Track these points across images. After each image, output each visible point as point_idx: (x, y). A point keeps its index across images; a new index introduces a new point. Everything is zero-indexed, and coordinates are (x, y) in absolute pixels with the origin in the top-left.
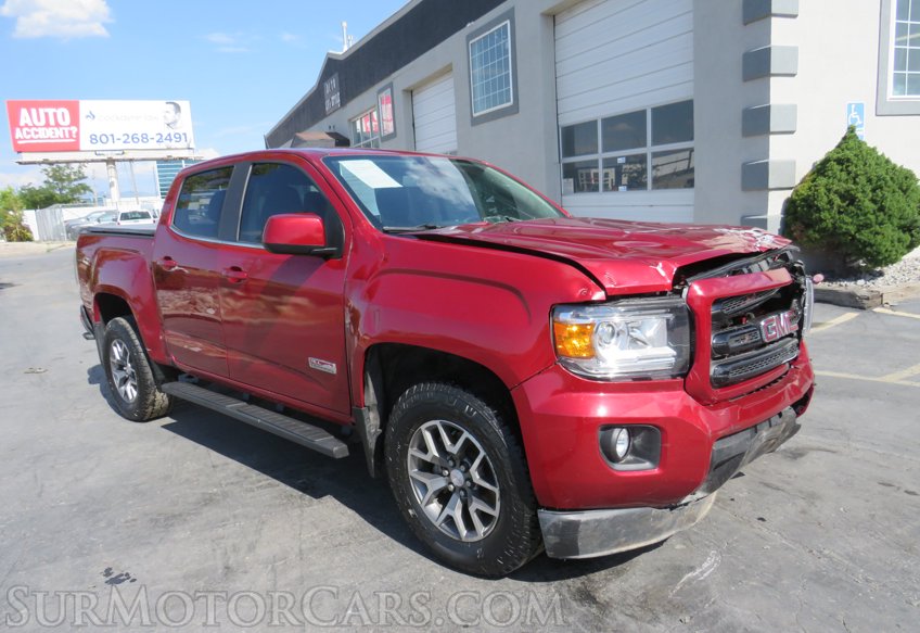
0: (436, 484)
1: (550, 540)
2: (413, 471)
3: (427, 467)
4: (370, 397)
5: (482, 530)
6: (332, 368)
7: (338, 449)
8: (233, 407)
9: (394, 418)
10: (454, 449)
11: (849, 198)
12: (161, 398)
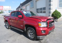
0: (30, 34)
1: (38, 38)
2: (28, 33)
3: (29, 33)
4: (25, 28)
5: (33, 37)
6: (22, 26)
7: (23, 31)
8: (15, 28)
9: (27, 30)
10: (31, 32)
11: (56, 14)
12: (10, 28)
